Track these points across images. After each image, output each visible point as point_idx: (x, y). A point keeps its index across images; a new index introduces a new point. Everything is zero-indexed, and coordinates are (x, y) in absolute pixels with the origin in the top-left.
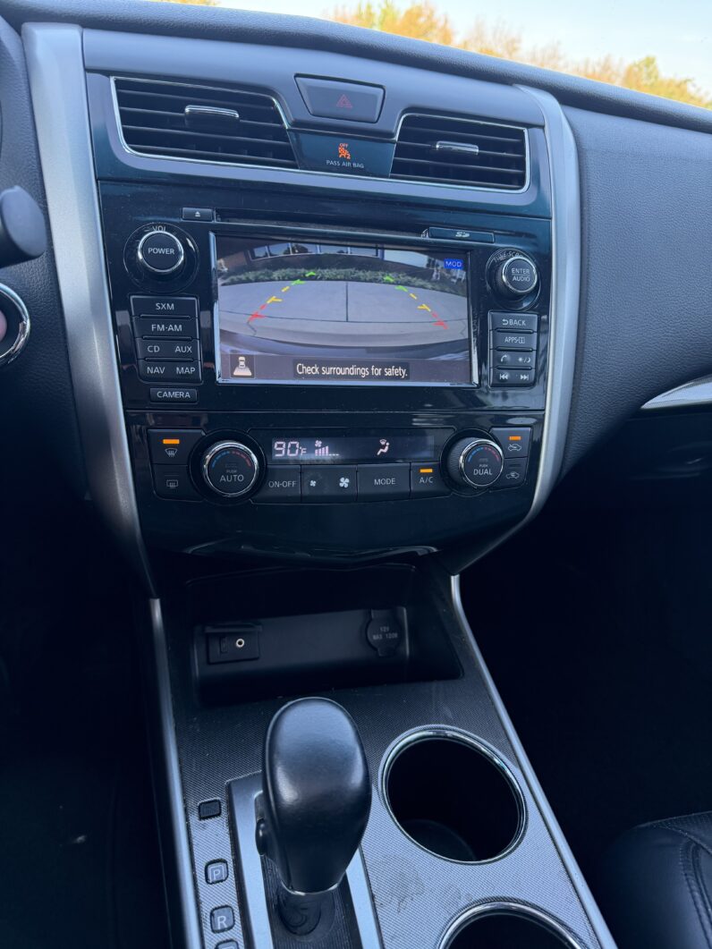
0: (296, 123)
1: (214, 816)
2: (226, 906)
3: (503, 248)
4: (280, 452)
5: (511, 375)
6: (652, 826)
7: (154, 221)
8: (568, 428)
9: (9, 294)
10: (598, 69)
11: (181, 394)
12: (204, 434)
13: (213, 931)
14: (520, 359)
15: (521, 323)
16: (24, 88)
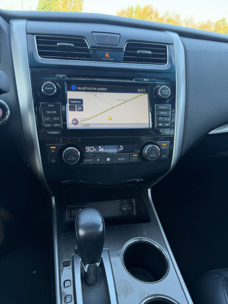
0: (92, 47)
1: (67, 266)
2: (70, 295)
3: (159, 84)
4: (88, 150)
5: (162, 124)
6: (214, 271)
7: (47, 79)
8: (183, 141)
9: (3, 103)
10: (206, 23)
11: (56, 133)
12: (63, 145)
13: (65, 303)
14: (166, 119)
15: (165, 107)
16: (8, 40)
